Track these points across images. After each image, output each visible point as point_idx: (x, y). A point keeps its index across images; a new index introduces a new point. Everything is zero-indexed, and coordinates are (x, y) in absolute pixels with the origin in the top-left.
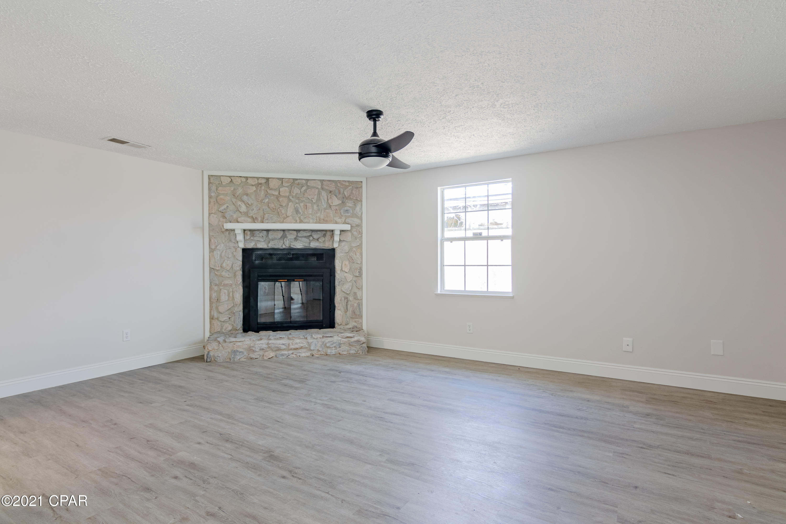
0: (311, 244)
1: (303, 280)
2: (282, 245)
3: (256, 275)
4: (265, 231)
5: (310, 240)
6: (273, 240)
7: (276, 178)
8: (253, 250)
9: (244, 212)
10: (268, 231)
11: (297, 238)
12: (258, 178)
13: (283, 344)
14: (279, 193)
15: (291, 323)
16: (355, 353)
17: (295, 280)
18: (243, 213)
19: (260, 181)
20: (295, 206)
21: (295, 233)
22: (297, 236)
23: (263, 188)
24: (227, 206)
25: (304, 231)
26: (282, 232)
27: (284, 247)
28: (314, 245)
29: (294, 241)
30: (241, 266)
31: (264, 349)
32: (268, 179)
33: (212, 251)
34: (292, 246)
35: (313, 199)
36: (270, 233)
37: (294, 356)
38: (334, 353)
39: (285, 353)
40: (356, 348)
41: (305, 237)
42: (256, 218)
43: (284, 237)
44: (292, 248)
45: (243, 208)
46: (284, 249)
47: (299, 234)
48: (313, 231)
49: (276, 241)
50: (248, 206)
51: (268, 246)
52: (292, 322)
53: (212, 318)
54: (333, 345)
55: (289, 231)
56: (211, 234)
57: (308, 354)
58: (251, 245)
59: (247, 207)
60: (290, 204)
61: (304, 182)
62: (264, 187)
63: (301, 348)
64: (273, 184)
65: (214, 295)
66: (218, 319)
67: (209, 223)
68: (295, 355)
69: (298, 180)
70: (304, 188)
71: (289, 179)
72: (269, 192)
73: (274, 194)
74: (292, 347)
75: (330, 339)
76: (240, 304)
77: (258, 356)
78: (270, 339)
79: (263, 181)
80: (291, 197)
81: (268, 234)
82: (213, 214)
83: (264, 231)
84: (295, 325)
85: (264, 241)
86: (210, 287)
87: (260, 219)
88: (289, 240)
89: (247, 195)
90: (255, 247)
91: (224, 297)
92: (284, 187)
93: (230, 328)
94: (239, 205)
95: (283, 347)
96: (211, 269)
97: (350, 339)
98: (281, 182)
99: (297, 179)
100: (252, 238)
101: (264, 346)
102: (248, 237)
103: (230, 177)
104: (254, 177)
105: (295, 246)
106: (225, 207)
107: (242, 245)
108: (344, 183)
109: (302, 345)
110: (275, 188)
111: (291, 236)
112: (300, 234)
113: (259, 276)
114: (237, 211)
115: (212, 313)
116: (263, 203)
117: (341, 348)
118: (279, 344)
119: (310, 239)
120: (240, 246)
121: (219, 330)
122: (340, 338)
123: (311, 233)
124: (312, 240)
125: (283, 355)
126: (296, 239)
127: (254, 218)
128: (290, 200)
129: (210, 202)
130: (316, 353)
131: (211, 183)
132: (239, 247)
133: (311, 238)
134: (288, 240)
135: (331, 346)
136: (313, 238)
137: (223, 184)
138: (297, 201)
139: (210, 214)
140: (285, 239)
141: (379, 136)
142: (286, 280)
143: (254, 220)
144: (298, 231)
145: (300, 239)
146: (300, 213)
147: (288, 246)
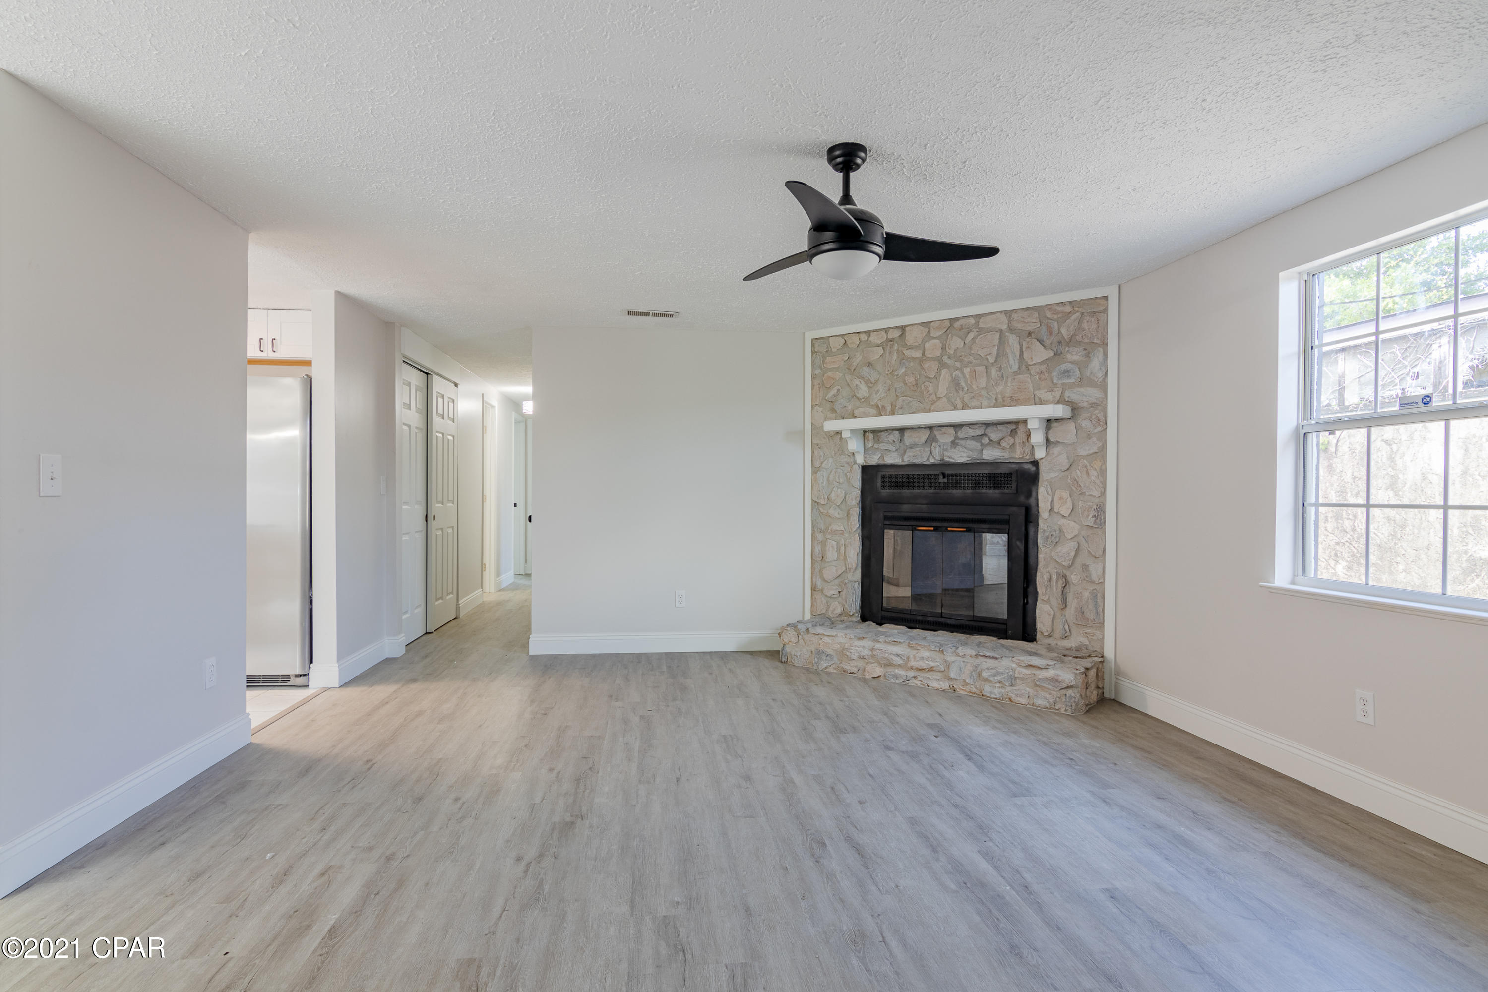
0: (984, 452)
1: (965, 529)
2: (929, 456)
3: (882, 515)
4: (897, 432)
5: (982, 445)
6: (911, 448)
7: (919, 324)
8: (878, 467)
9: (863, 398)
10: (902, 430)
11: (957, 441)
12: (886, 330)
13: (898, 655)
14: (923, 354)
15: (942, 617)
16: (1048, 705)
17: (949, 529)
18: (862, 400)
19: (890, 336)
20: (954, 376)
21: (952, 430)
22: (956, 438)
23: (896, 347)
24: (838, 390)
25: (971, 426)
26: (927, 432)
27: (932, 461)
28: (990, 454)
29: (951, 447)
30: (858, 499)
31: (866, 657)
32: (903, 328)
33: (815, 470)
34: (947, 459)
35: (988, 357)
36: (907, 434)
37: (919, 683)
38: (998, 696)
39: (900, 672)
40: (1050, 694)
41: (973, 438)
42: (883, 407)
43: (931, 440)
44: (948, 462)
45: (863, 391)
46: (933, 466)
47: (959, 433)
48: (987, 424)
49: (917, 449)
50: (871, 385)
51: (903, 460)
52: (943, 615)
53: (814, 589)
54: (996, 678)
55: (940, 428)
56: (815, 442)
57: (945, 685)
58: (874, 460)
59: (869, 388)
60: (944, 371)
61: (972, 321)
62: (898, 344)
63: (931, 669)
64: (913, 337)
65: (818, 548)
66: (822, 591)
67: (812, 423)
68: (920, 682)
69: (960, 321)
70: (971, 336)
71: (943, 320)
72: (906, 354)
73: (915, 357)
74: (913, 663)
75: (990, 663)
76: (856, 569)
77: (855, 670)
78: (878, 641)
79: (896, 334)
80: (945, 358)
81: (902, 436)
82: (817, 407)
83: (895, 432)
84: (949, 622)
85: (896, 450)
86: (812, 535)
87: (889, 408)
88: (942, 447)
89: (870, 364)
90: (881, 462)
91: (831, 555)
92: (933, 338)
93: (839, 610)
94: (857, 385)
95: (897, 660)
96: (815, 503)
97: (1038, 672)
98: (927, 330)
99: (957, 319)
100: (876, 446)
101: (866, 652)
102: (870, 445)
103: (842, 336)
104: (881, 330)
105: (953, 459)
106: (834, 392)
107: (860, 460)
108: (1060, 308)
109: (932, 664)
110: (916, 344)
111: (946, 438)
112: (962, 434)
113: (886, 518)
114: (853, 397)
115: (814, 580)
116: (895, 377)
117: (1014, 688)
118: (891, 654)
119: (983, 442)
120: (857, 462)
121: (824, 611)
122: (1014, 665)
123: (985, 430)
124: (988, 444)
125: (896, 676)
126: (954, 444)
127: (880, 407)
128: (942, 365)
129: (813, 386)
130: (962, 688)
131: (815, 352)
132: (855, 463)
133: (985, 441)
134: (940, 446)
135: (992, 679)
136: (989, 439)
137: (834, 350)
138: (958, 364)
139: (813, 407)
140: (934, 444)
141: (856, 202)
142: (932, 528)
143: (880, 411)
144: (957, 426)
145: (962, 442)
146: (963, 388)
147: (938, 458)
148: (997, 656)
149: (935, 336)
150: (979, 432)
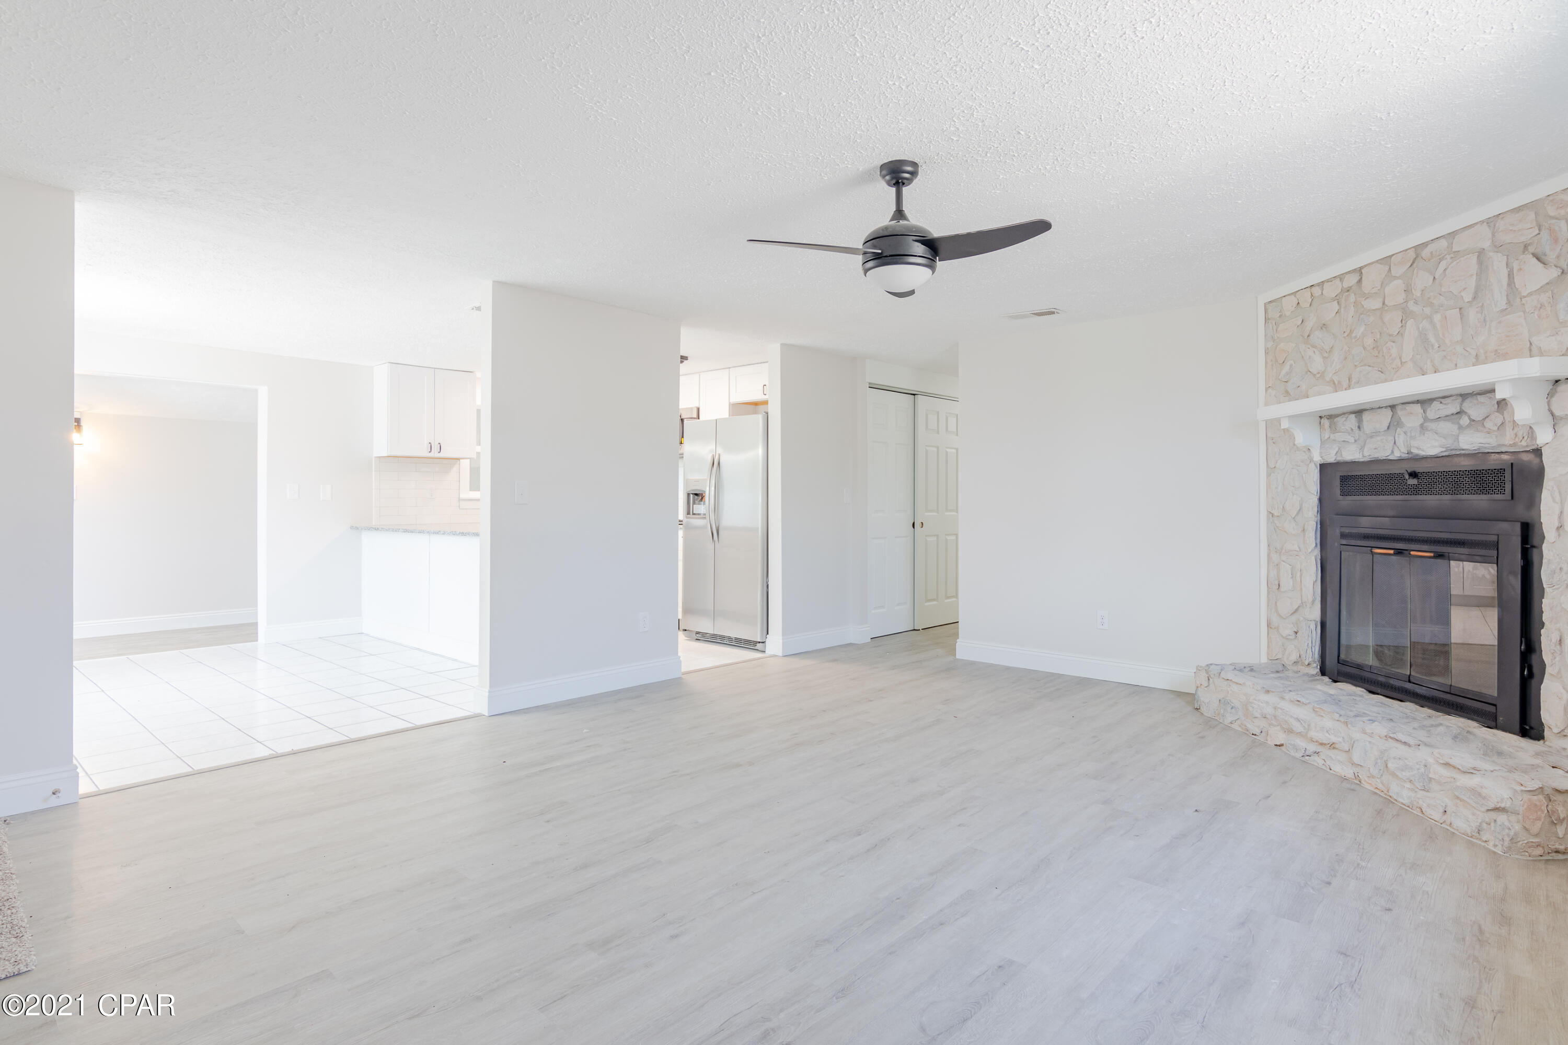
0: (1461, 438)
1: (1432, 555)
2: (1393, 448)
3: (1338, 532)
4: (1353, 416)
5: (1461, 428)
6: (1372, 437)
7: (1377, 261)
8: (1337, 465)
9: (1319, 373)
10: (1359, 412)
11: (1425, 424)
12: (1341, 277)
13: (1298, 720)
14: (1384, 303)
15: (1410, 681)
16: (1469, 831)
17: (1413, 553)
18: (1318, 376)
19: (1346, 285)
20: (1420, 329)
21: (1417, 408)
22: (1426, 419)
23: (1353, 296)
24: (1291, 366)
25: (1442, 400)
26: (1389, 413)
27: (1397, 455)
28: (1471, 441)
29: (1419, 433)
30: (1316, 509)
31: (1268, 716)
32: (1359, 271)
33: (1270, 472)
34: (1415, 451)
35: (1462, 294)
36: (1366, 417)
37: (1321, 762)
38: (1406, 801)
39: (1301, 743)
40: (1474, 814)
41: (1447, 417)
42: (1339, 382)
43: (1394, 424)
44: (1417, 455)
45: (1317, 364)
46: (1400, 460)
47: (1428, 412)
48: (1465, 396)
49: (1379, 438)
50: (1326, 355)
51: (1362, 456)
52: (1412, 679)
53: (1270, 626)
54: (1404, 774)
55: (1404, 406)
56: (1270, 436)
57: (1348, 772)
58: (1331, 459)
59: (1324, 358)
60: (1410, 323)
61: (1444, 243)
62: (1355, 294)
63: (1332, 746)
64: (1372, 280)
65: (1274, 573)
66: (1277, 628)
68: (1323, 762)
69: (1429, 246)
70: (1443, 265)
71: (1407, 250)
72: (1364, 306)
73: (1374, 308)
74: (1312, 734)
75: (1401, 750)
76: (1313, 602)
77: (1257, 731)
79: (1352, 280)
80: (1411, 306)
81: (1360, 421)
82: (1271, 391)
83: (1350, 416)
84: (1419, 690)
85: (1355, 441)
86: (1268, 556)
87: (1345, 384)
88: (1409, 434)
89: (1324, 326)
90: (1340, 459)
91: (1287, 583)
92: (1396, 278)
93: (1294, 657)
94: (1310, 357)
95: (1297, 727)
96: (1271, 514)
97: (1458, 776)
98: (1387, 268)
99: (1424, 245)
100: (1332, 436)
101: (1269, 710)
102: (1327, 436)
103: (1294, 293)
104: (1335, 277)
105: (1423, 450)
106: (1286, 368)
107: (1318, 459)
109: (1333, 739)
110: (1375, 290)
111: (1412, 418)
112: (1432, 412)
113: (1343, 536)
114: (1306, 373)
115: (1270, 614)
116: (1354, 341)
117: (1429, 794)
118: (1292, 717)
119: (1462, 422)
120: (1314, 459)
121: (1279, 656)
122: (1431, 760)
123: (1461, 404)
124: (1469, 426)
125: (1297, 749)
126: (1423, 428)
127: (1336, 382)
128: (1406, 314)
129: (1266, 363)
130: (1366, 779)
131: (1268, 319)
132: (1311, 461)
133: (1465, 421)
134: (1405, 433)
135: (1398, 773)
136: (1469, 417)
137: (1288, 314)
138: (1428, 310)
140: (1398, 430)
142: (1392, 552)
143: (1336, 387)
144: (1424, 402)
145: (1432, 425)
146: (1432, 346)
147: (1404, 450)
148: (1411, 741)
149: (1398, 275)
150: (1453, 407)
